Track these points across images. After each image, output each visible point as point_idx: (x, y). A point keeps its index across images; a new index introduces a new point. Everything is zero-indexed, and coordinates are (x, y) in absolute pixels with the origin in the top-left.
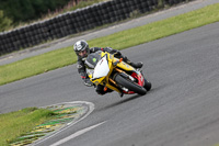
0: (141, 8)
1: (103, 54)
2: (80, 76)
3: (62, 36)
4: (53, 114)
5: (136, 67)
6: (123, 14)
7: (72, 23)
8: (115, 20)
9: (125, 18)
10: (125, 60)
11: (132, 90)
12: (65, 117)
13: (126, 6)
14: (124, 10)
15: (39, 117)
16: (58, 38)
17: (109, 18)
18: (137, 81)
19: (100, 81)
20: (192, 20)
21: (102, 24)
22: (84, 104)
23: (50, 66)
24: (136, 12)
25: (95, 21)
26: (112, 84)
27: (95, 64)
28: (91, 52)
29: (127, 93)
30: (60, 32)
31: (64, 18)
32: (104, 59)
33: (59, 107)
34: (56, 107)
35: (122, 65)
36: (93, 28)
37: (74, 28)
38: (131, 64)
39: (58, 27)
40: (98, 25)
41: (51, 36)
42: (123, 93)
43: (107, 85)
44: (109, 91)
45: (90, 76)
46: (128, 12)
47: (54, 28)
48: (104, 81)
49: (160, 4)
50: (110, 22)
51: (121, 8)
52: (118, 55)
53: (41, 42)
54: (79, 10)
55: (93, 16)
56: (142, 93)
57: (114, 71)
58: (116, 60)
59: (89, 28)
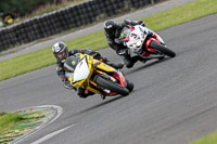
0: (108, 12)
1: (82, 56)
2: (60, 79)
3: (30, 41)
4: (21, 119)
5: (116, 68)
6: (90, 17)
7: (39, 28)
8: (82, 24)
9: (91, 22)
10: (105, 61)
11: (115, 91)
12: (34, 121)
13: (92, 10)
14: (91, 14)
15: (8, 122)
16: (25, 43)
17: (75, 22)
18: (118, 82)
19: (80, 84)
20: (158, 23)
21: (69, 28)
22: (52, 108)
23: (18, 71)
24: (102, 15)
25: (62, 26)
26: (92, 86)
27: (74, 67)
28: (70, 54)
29: (108, 95)
30: (27, 37)
31: (31, 23)
32: (84, 61)
33: (28, 111)
34: (25, 111)
35: (102, 66)
36: (60, 32)
37: (41, 33)
38: (111, 65)
39: (26, 32)
40: (65, 29)
41: (19, 41)
42: (105, 94)
43: (89, 88)
44: (91, 93)
45: (70, 79)
46: (95, 16)
47: (21, 33)
48: (85, 83)
49: (126, 7)
50: (77, 26)
51: (88, 12)
52: (97, 57)
53: (9, 47)
54: (46, 15)
55: (60, 21)
56: (124, 94)
57: (95, 73)
58: (95, 61)
59: (56, 33)
